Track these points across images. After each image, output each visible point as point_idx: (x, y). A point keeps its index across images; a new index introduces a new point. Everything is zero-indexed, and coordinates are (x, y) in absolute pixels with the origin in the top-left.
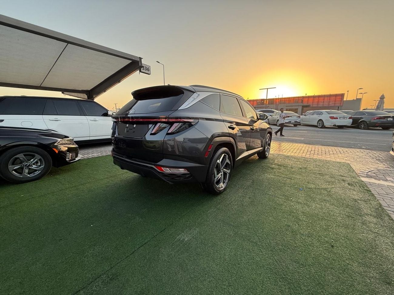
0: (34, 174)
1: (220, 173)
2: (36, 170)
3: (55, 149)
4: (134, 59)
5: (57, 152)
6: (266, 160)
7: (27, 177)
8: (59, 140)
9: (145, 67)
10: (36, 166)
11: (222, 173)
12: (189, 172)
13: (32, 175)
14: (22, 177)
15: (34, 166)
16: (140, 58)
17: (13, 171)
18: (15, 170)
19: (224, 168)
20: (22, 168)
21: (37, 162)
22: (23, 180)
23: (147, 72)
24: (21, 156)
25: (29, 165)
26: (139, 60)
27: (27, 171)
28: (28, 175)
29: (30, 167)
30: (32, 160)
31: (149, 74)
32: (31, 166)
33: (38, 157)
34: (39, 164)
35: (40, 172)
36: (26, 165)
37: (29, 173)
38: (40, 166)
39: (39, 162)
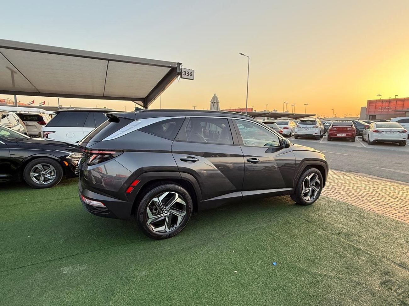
0: (48, 182)
1: (162, 213)
2: (50, 179)
3: (65, 162)
5: (67, 164)
7: (42, 184)
8: (71, 154)
9: (187, 72)
10: (49, 176)
11: (167, 214)
13: (46, 183)
14: (38, 183)
15: (48, 175)
16: (179, 64)
17: (34, 178)
18: (35, 177)
19: (171, 209)
20: (39, 176)
21: (51, 172)
22: (39, 186)
23: (189, 77)
24: (40, 166)
25: (45, 174)
26: (176, 66)
27: (43, 179)
28: (43, 182)
29: (45, 176)
30: (47, 170)
31: (192, 80)
32: (46, 175)
33: (52, 168)
34: (53, 174)
35: (52, 180)
36: (42, 174)
37: (44, 181)
38: (53, 176)
39: (53, 172)
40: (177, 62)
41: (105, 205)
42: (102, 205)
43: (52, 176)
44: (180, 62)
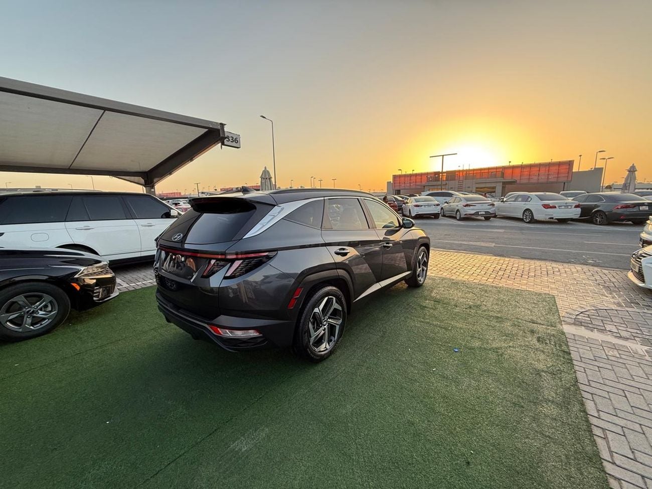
0: (41, 324)
1: (321, 327)
2: (44, 319)
3: (74, 285)
4: (211, 126)
5: (78, 288)
6: (419, 291)
7: (30, 330)
8: (82, 268)
9: (231, 137)
10: (44, 313)
11: (325, 327)
12: (261, 335)
13: (38, 326)
14: (21, 330)
15: (41, 312)
16: (222, 125)
17: (8, 323)
18: (11, 321)
19: (329, 318)
20: (21, 317)
21: (46, 306)
22: (23, 335)
23: (234, 144)
24: (20, 299)
25: (33, 312)
26: (219, 127)
27: (29, 321)
28: (31, 327)
29: (35, 315)
30: (38, 303)
31: (238, 148)
32: (37, 312)
33: (47, 298)
34: (49, 309)
35: (50, 320)
36: (28, 312)
37: (32, 325)
38: (51, 311)
39: (49, 305)
40: (220, 122)
41: (260, 333)
42: (252, 334)
43: (47, 312)
44: (223, 123)
